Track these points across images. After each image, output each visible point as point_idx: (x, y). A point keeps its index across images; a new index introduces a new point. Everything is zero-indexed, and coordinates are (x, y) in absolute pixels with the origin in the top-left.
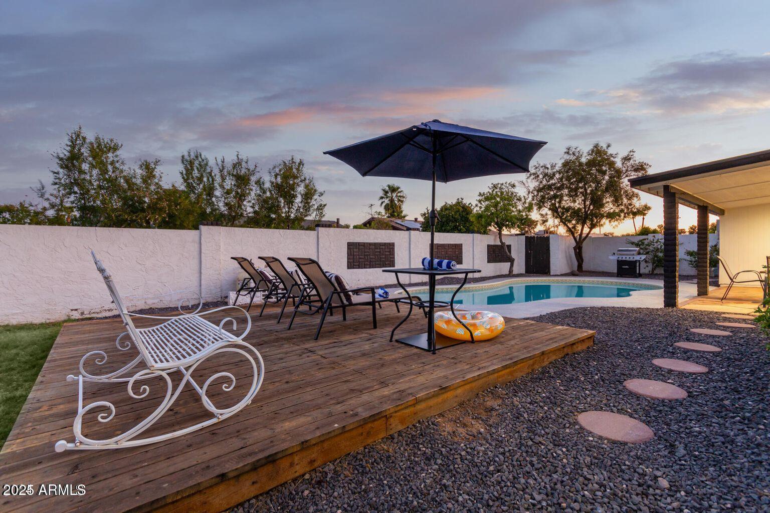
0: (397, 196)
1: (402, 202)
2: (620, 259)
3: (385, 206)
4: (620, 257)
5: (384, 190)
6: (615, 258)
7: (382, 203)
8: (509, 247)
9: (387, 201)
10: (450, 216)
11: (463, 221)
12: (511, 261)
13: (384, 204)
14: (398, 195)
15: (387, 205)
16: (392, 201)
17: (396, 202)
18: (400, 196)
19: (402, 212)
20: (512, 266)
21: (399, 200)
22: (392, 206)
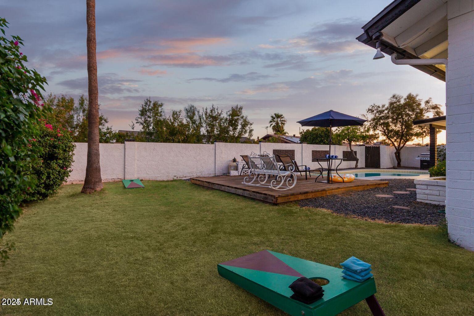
0: (280, 120)
1: (284, 124)
2: (422, 159)
3: (273, 127)
4: (422, 158)
5: (272, 117)
6: (419, 159)
7: (271, 125)
8: (356, 152)
9: (274, 124)
10: (318, 134)
11: (326, 137)
12: (357, 160)
13: (272, 126)
14: (282, 120)
15: (274, 126)
16: (277, 123)
17: (280, 124)
18: (282, 121)
19: (284, 130)
20: (357, 163)
21: (282, 123)
22: (277, 127)
